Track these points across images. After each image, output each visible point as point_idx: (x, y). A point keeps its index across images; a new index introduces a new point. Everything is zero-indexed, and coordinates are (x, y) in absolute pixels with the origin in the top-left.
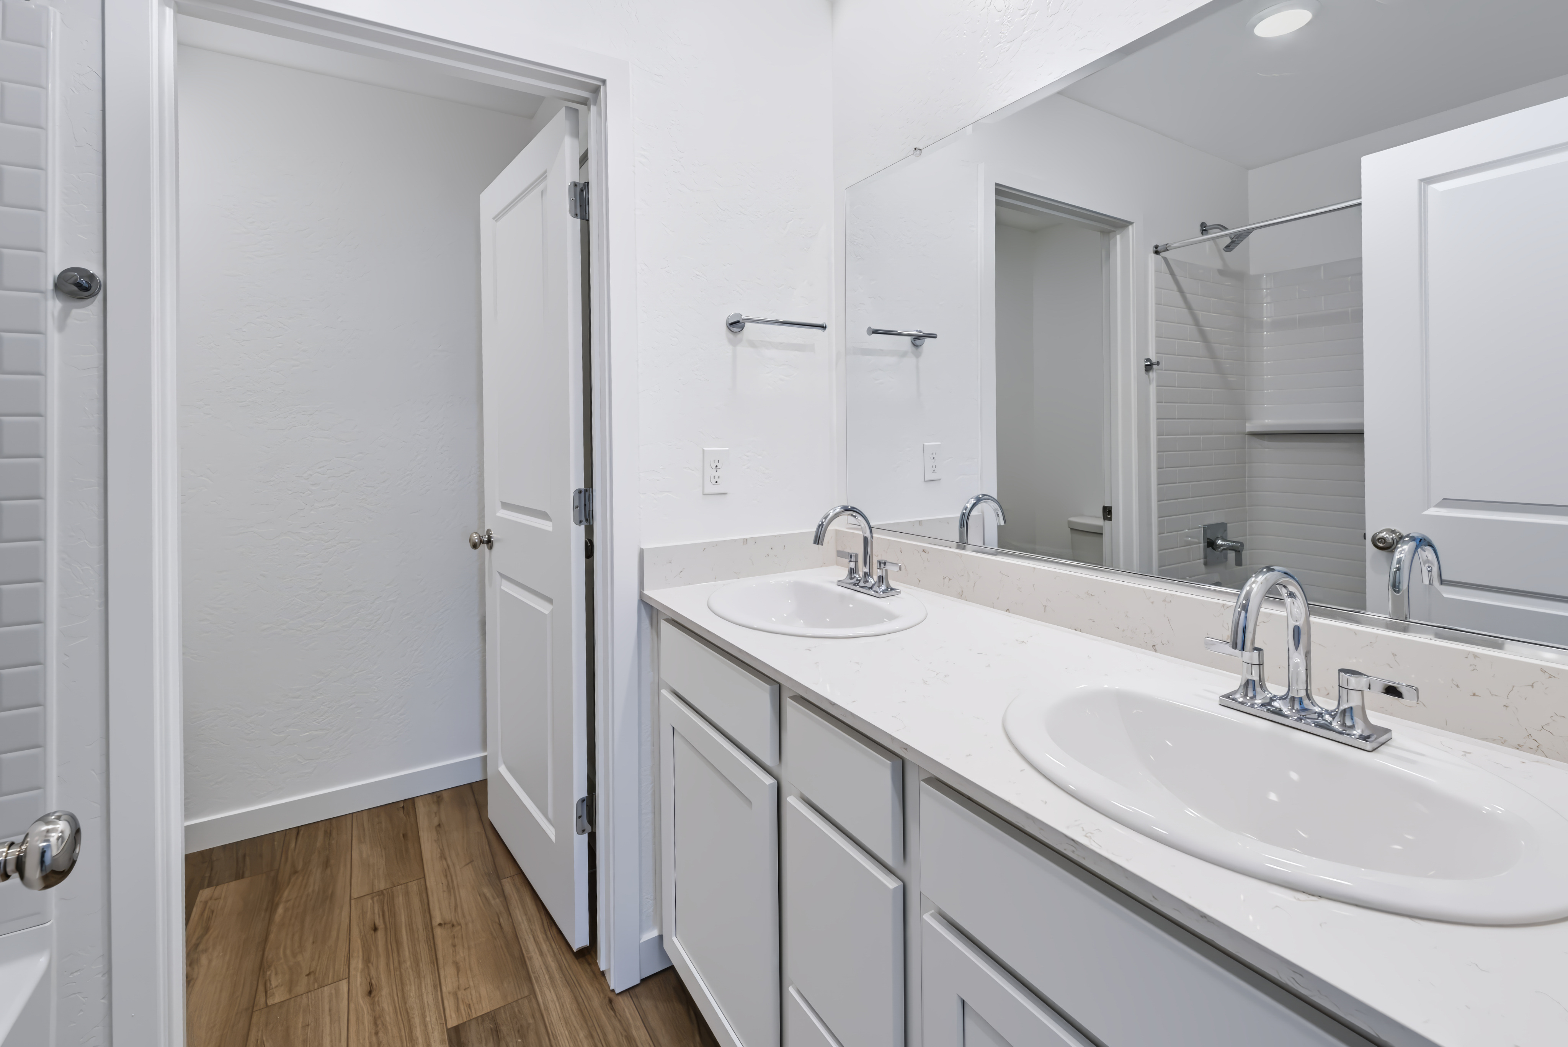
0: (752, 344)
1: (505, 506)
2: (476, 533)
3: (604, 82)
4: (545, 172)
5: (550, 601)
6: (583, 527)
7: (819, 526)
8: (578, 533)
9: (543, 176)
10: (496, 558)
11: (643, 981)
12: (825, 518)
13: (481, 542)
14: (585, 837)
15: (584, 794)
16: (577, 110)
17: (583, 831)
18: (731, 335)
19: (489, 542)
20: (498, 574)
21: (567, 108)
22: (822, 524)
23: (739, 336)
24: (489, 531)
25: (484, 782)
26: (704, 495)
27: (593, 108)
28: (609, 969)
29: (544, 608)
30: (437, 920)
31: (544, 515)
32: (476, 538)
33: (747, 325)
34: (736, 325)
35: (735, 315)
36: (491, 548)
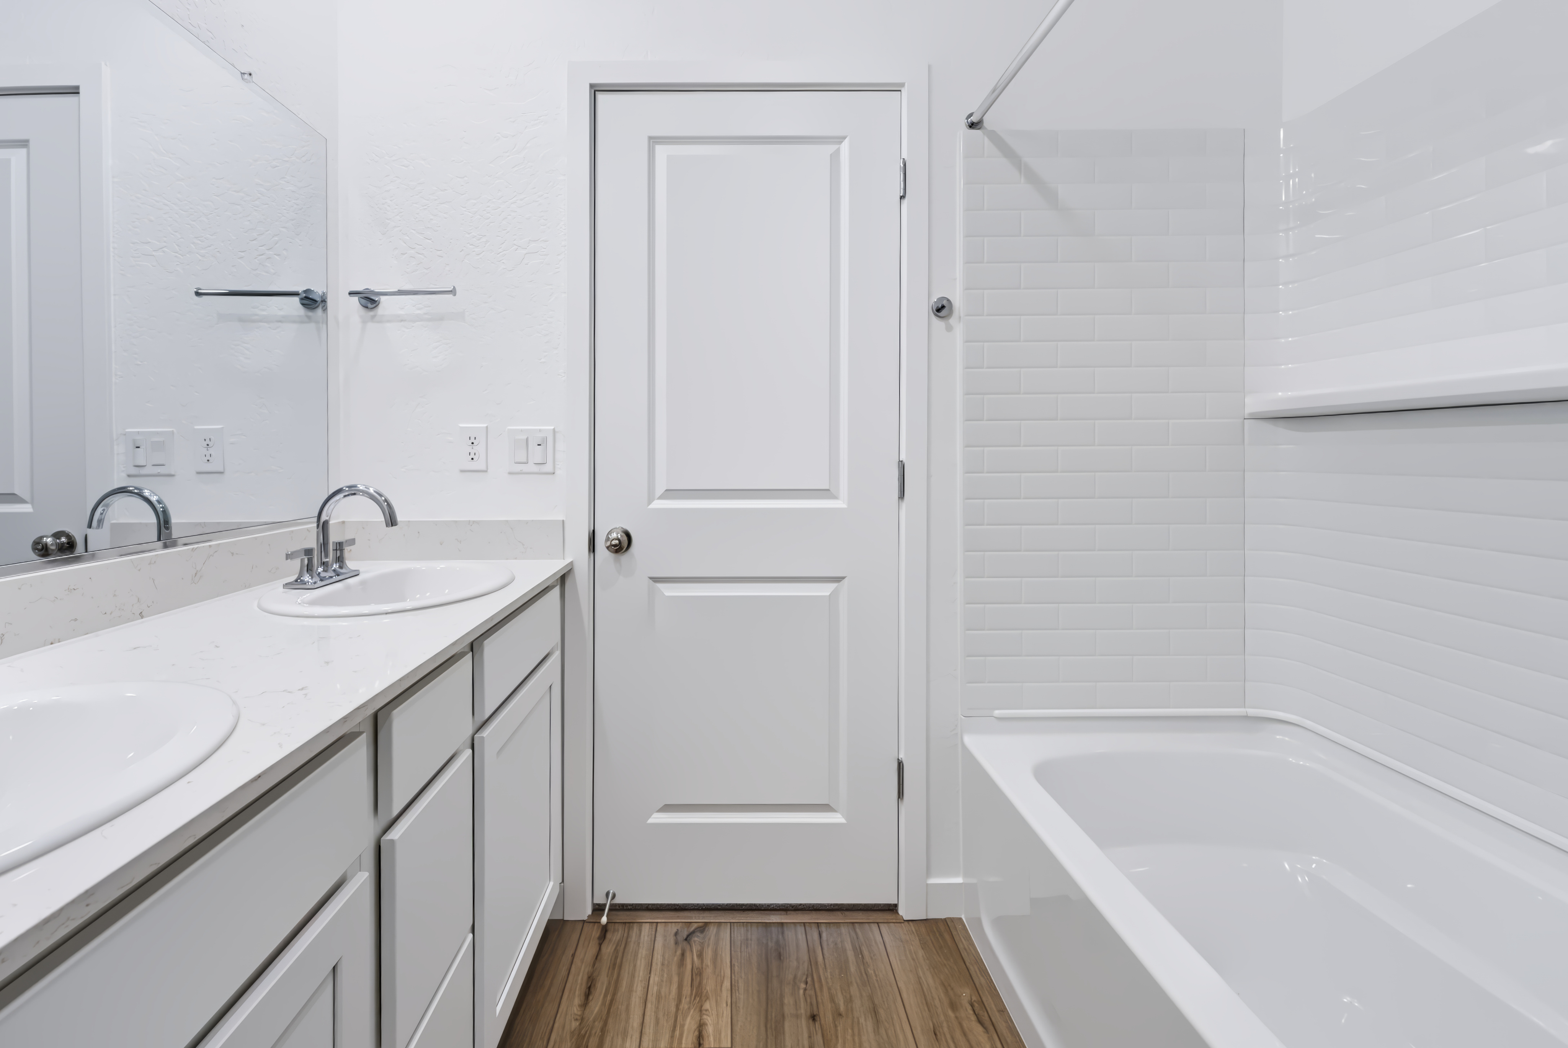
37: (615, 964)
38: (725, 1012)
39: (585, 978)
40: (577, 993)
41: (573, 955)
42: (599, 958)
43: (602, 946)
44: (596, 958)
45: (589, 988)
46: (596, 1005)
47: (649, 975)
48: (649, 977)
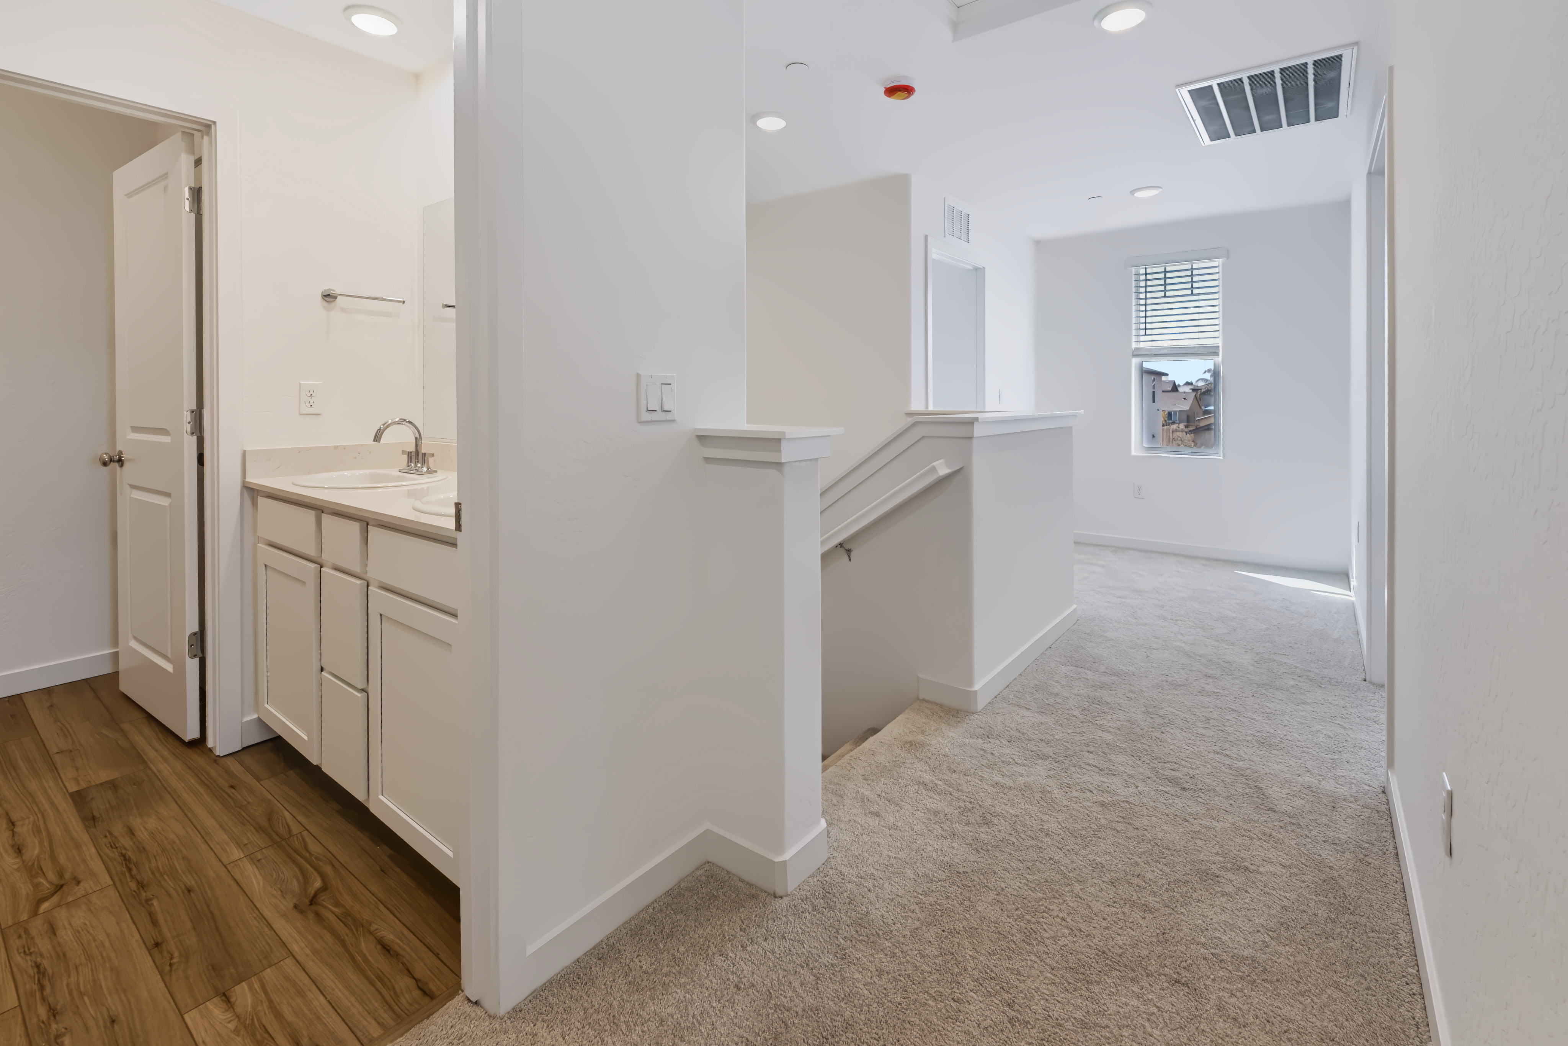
0: (344, 310)
1: (135, 429)
2: (106, 454)
3: (215, 123)
4: (166, 174)
5: (167, 495)
6: (195, 437)
7: (378, 430)
8: (190, 444)
9: (165, 176)
10: (126, 474)
11: (244, 749)
12: (383, 425)
13: (111, 460)
14: (197, 660)
15: (196, 629)
16: (193, 135)
17: (195, 656)
18: (325, 304)
19: (120, 461)
20: (128, 486)
21: (183, 133)
22: (380, 429)
23: (333, 304)
24: (120, 452)
25: (116, 674)
26: (300, 414)
27: (206, 138)
28: (216, 746)
29: (164, 502)
30: (53, 750)
31: (164, 432)
32: (106, 457)
33: (339, 297)
34: (328, 297)
35: (329, 290)
36: (122, 466)
37: (380, 980)
38: (203, 1034)
39: (401, 952)
40: (397, 941)
41: (437, 955)
42: (406, 972)
43: (414, 981)
44: (408, 970)
45: (388, 951)
46: (367, 946)
47: (329, 998)
48: (326, 998)
